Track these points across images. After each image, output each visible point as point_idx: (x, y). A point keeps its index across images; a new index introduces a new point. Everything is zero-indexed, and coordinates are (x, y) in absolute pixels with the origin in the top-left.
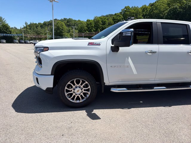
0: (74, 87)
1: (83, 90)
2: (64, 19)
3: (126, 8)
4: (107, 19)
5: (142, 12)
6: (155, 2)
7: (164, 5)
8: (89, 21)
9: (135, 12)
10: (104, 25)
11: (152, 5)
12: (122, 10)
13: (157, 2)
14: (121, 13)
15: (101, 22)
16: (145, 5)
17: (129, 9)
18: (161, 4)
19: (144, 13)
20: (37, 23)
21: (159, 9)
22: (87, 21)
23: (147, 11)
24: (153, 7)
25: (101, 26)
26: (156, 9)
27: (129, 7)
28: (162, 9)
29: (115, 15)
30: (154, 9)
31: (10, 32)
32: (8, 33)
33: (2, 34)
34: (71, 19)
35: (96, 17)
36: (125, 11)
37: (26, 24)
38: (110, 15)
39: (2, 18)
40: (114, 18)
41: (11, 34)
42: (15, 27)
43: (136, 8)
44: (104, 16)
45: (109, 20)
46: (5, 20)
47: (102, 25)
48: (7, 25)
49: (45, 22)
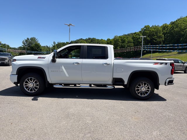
0: (29, 82)
1: (34, 85)
2: (89, 38)
3: (145, 27)
4: (127, 38)
5: (163, 30)
6: (177, 21)
7: (185, 23)
8: (109, 40)
9: (155, 31)
10: (124, 43)
11: (173, 23)
12: (141, 29)
13: (178, 20)
14: (140, 32)
15: (120, 41)
16: (166, 24)
17: (148, 28)
18: (182, 22)
19: (165, 31)
20: (65, 42)
21: (180, 27)
22: (108, 40)
23: (167, 29)
24: (173, 25)
25: (120, 44)
26: (177, 27)
27: (149, 26)
28: (183, 27)
29: (135, 34)
30: (175, 27)
31: (41, 50)
32: (39, 51)
33: (34, 52)
34: (94, 38)
35: (116, 36)
36: (145, 30)
37: (54, 43)
38: (131, 33)
39: (35, 38)
40: (133, 36)
41: (41, 51)
42: (47, 46)
43: (156, 27)
44: (126, 35)
45: (129, 38)
46: (37, 40)
47: (122, 43)
48: (39, 44)
49: (72, 41)
